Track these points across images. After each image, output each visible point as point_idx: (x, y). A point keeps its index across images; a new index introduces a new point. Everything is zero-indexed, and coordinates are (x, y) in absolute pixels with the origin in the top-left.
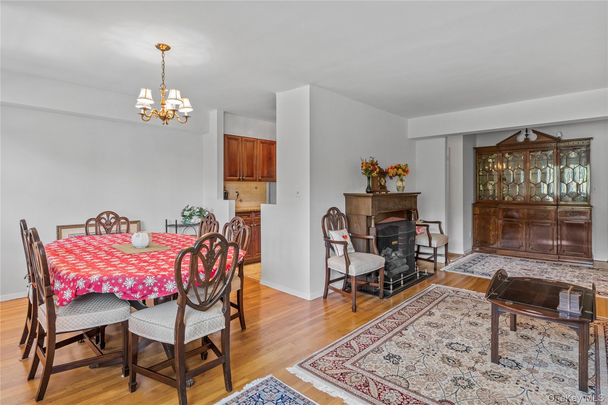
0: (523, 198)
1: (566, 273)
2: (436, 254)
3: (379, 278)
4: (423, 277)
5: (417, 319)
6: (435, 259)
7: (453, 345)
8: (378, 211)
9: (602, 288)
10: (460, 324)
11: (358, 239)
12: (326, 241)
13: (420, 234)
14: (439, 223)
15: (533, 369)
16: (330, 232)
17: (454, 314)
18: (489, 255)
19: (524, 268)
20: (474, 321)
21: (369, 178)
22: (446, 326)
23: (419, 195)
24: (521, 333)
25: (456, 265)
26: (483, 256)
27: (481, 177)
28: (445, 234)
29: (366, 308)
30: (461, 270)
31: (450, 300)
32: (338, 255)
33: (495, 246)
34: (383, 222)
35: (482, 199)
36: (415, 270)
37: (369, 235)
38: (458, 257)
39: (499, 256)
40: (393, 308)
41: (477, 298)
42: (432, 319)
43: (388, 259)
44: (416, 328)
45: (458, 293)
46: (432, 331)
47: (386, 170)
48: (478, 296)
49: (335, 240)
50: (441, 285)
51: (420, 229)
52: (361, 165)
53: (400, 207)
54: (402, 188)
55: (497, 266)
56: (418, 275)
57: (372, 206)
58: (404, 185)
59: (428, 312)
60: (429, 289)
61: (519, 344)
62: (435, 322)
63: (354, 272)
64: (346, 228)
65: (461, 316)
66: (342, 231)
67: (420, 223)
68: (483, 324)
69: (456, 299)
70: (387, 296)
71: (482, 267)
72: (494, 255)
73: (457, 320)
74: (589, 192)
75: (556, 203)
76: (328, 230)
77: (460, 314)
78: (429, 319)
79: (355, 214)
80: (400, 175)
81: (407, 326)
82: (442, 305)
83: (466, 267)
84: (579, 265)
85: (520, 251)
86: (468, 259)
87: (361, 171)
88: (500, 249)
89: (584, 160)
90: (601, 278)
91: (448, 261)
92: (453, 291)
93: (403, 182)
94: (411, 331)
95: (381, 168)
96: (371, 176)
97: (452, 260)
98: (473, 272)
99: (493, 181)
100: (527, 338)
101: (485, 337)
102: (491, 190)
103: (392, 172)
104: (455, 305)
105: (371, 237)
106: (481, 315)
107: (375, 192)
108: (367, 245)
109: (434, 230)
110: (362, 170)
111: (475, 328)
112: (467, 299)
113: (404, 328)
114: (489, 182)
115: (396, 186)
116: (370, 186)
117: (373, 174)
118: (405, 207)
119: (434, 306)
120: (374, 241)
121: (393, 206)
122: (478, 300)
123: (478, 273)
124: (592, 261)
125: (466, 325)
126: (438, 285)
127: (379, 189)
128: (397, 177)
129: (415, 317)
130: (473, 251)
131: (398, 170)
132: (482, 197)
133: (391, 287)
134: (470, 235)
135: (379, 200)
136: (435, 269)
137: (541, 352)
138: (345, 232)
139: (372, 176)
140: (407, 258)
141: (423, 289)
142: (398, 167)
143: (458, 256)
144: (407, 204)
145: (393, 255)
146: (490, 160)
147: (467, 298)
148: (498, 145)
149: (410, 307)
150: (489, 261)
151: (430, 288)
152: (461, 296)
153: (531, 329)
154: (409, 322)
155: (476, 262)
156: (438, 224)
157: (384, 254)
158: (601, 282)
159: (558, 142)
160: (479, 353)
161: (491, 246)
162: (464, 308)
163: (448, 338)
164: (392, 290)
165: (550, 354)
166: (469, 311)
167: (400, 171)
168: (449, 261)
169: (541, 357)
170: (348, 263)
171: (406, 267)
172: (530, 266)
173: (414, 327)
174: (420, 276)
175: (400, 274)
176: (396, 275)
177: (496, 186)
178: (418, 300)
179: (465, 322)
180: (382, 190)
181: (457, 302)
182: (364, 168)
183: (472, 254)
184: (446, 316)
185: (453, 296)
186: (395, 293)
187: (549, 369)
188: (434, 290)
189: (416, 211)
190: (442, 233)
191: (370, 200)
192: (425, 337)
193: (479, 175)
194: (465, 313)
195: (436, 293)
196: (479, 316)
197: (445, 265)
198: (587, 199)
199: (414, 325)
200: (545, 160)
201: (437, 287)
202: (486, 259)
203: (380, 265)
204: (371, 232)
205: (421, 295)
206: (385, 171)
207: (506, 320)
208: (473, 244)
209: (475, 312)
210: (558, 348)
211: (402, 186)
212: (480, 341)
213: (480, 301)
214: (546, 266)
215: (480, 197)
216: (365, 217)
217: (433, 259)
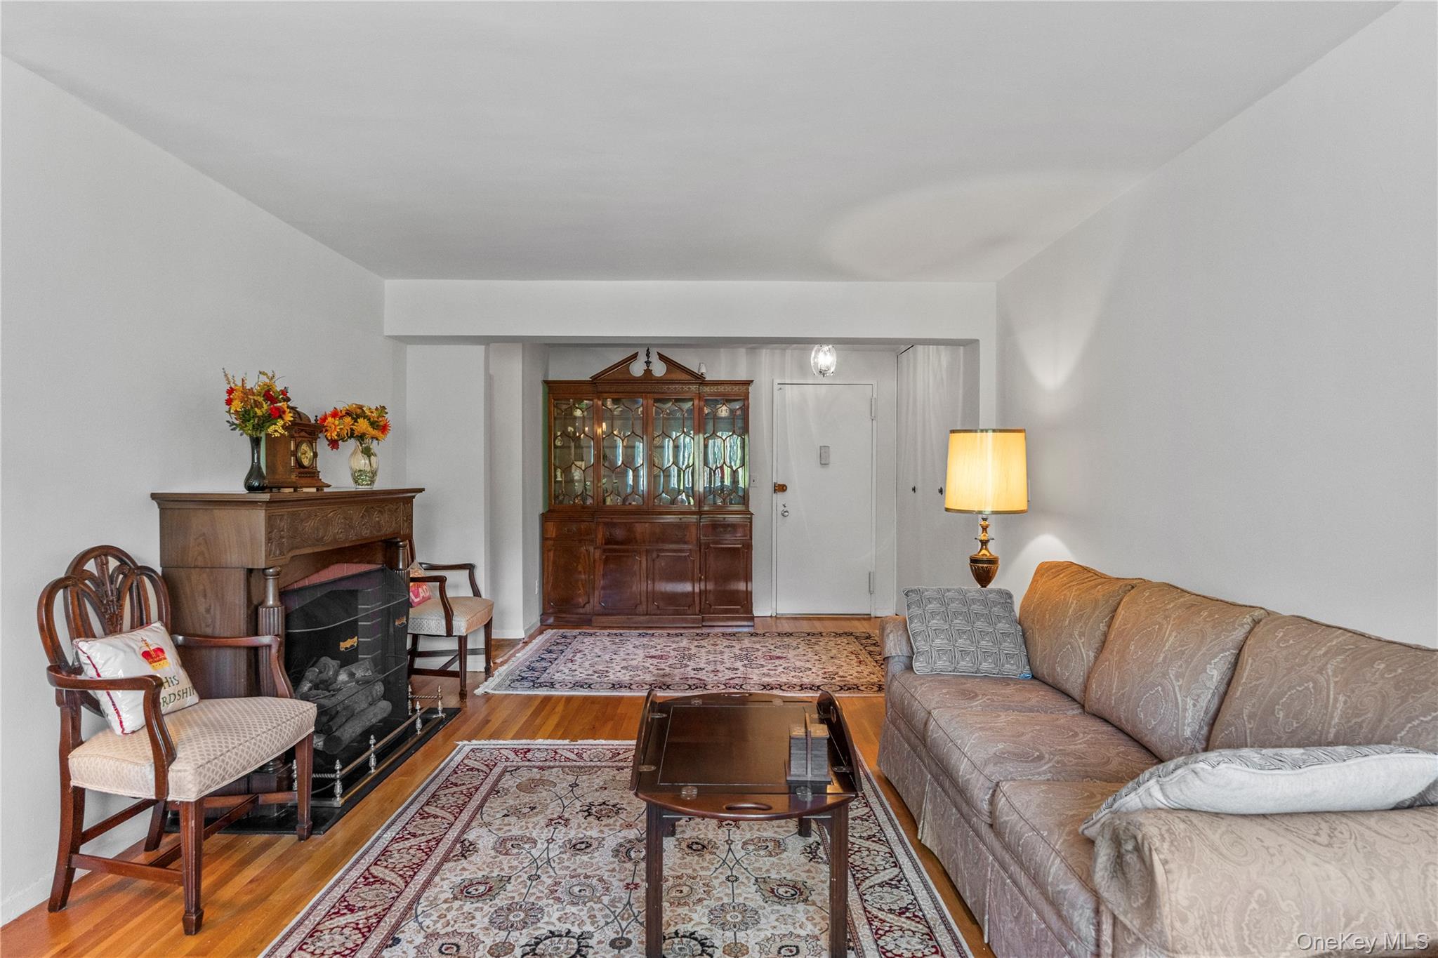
0: (641, 499)
1: (722, 653)
2: (466, 650)
3: (295, 767)
4: (433, 725)
5: (428, 883)
6: (461, 668)
7: (541, 946)
8: (291, 549)
9: (782, 675)
10: (549, 859)
11: (214, 652)
12: (58, 683)
13: (419, 603)
14: (470, 567)
15: (736, 943)
16: (81, 644)
17: (527, 828)
18: (576, 632)
19: (651, 654)
20: (581, 836)
21: (256, 442)
22: (512, 880)
23: (418, 496)
24: (686, 836)
25: (511, 673)
26: (565, 637)
27: (558, 450)
28: (483, 595)
29: (246, 898)
30: (526, 684)
31: (511, 783)
32: (118, 730)
33: (588, 608)
34: (306, 582)
35: (561, 502)
36: (410, 707)
37: (256, 634)
38: (514, 647)
39: (599, 632)
40: (347, 866)
41: (575, 757)
42: (473, 868)
43: (328, 694)
44: (427, 922)
45: (529, 756)
46: (478, 915)
47: (316, 420)
48: (576, 751)
49: (107, 674)
50: (483, 742)
51: (420, 590)
52: (226, 396)
53: (366, 533)
54: (370, 475)
55: (599, 659)
56: (419, 725)
57: (269, 532)
58: (374, 466)
59: (458, 845)
60: (451, 760)
61: (690, 871)
62: (480, 874)
63: (190, 786)
64: (160, 618)
65: (546, 830)
66: (141, 633)
67: (421, 573)
68: (603, 839)
69: (525, 775)
70: (325, 820)
71: (570, 665)
72: (587, 631)
73: (539, 845)
74: (747, 486)
75: (697, 509)
76: (72, 639)
77: (543, 822)
78: (464, 869)
79: (200, 563)
80: (361, 438)
81: (396, 927)
82: (495, 807)
83: (536, 674)
84: (735, 630)
85: (636, 615)
86: (537, 651)
87: (222, 415)
88: (599, 615)
89: (739, 423)
90: (774, 654)
91: (492, 664)
92: (516, 752)
93: (372, 457)
94: (411, 942)
95: (299, 413)
96: (263, 435)
97: (501, 660)
98: (552, 685)
99: (582, 460)
101: (616, 883)
102: (579, 481)
103: (336, 427)
104: (526, 798)
105: (265, 639)
106: (594, 810)
107: (279, 488)
108: (249, 665)
109: (456, 586)
110: (229, 412)
111: (585, 858)
112: (553, 767)
113: (386, 938)
114: (576, 463)
115: (351, 469)
116: (260, 468)
117: (271, 430)
118: (379, 531)
119: (472, 818)
120: (274, 650)
121: (338, 530)
122: (578, 764)
123: (564, 684)
124: (752, 618)
125: (563, 856)
126: (474, 742)
127: (293, 477)
128: (352, 443)
129: (422, 876)
130: (544, 627)
131: (356, 421)
132: (561, 498)
133: (338, 789)
134: (537, 589)
135: (294, 514)
136: (463, 695)
137: (737, 879)
138: (156, 635)
139: (268, 436)
140: (386, 682)
141: (437, 763)
142: (356, 414)
143: (511, 643)
144: (384, 524)
145: (343, 677)
146: (578, 413)
147: (552, 764)
148: (596, 380)
149: (401, 845)
150: (581, 647)
151: (455, 756)
152: (537, 764)
154: (401, 904)
155: (554, 656)
156: (467, 572)
157: (311, 682)
158: (777, 662)
159: (701, 383)
161: (581, 611)
162: (549, 802)
163: (525, 924)
164: (342, 796)
165: (753, 880)
166: (564, 808)
167: (363, 425)
168: (494, 663)
169: (741, 895)
170: (164, 755)
171: (385, 707)
172: (659, 647)
173: (420, 919)
174: (424, 722)
175: (365, 735)
176: (352, 742)
177: (590, 471)
178: (426, 809)
179: (560, 847)
180: (303, 481)
181: (528, 787)
182: (237, 405)
183: (543, 635)
184: (509, 844)
185: (518, 768)
186: (350, 804)
187: (765, 928)
188: (466, 761)
189: (407, 542)
190: (477, 593)
191: (260, 516)
192: (458, 947)
193: (556, 447)
194: (555, 816)
195: (472, 769)
196: (589, 815)
197: (483, 675)
198: (745, 499)
199: (420, 910)
200: (679, 419)
201: (472, 750)
202: (575, 645)
203: (300, 730)
204: (263, 622)
205: (433, 787)
206: (313, 422)
208: (544, 609)
209: (578, 804)
210: (762, 853)
211: (368, 469)
212: (606, 900)
213: (582, 767)
214: (684, 643)
215: (556, 497)
216: (240, 576)
217: (455, 667)
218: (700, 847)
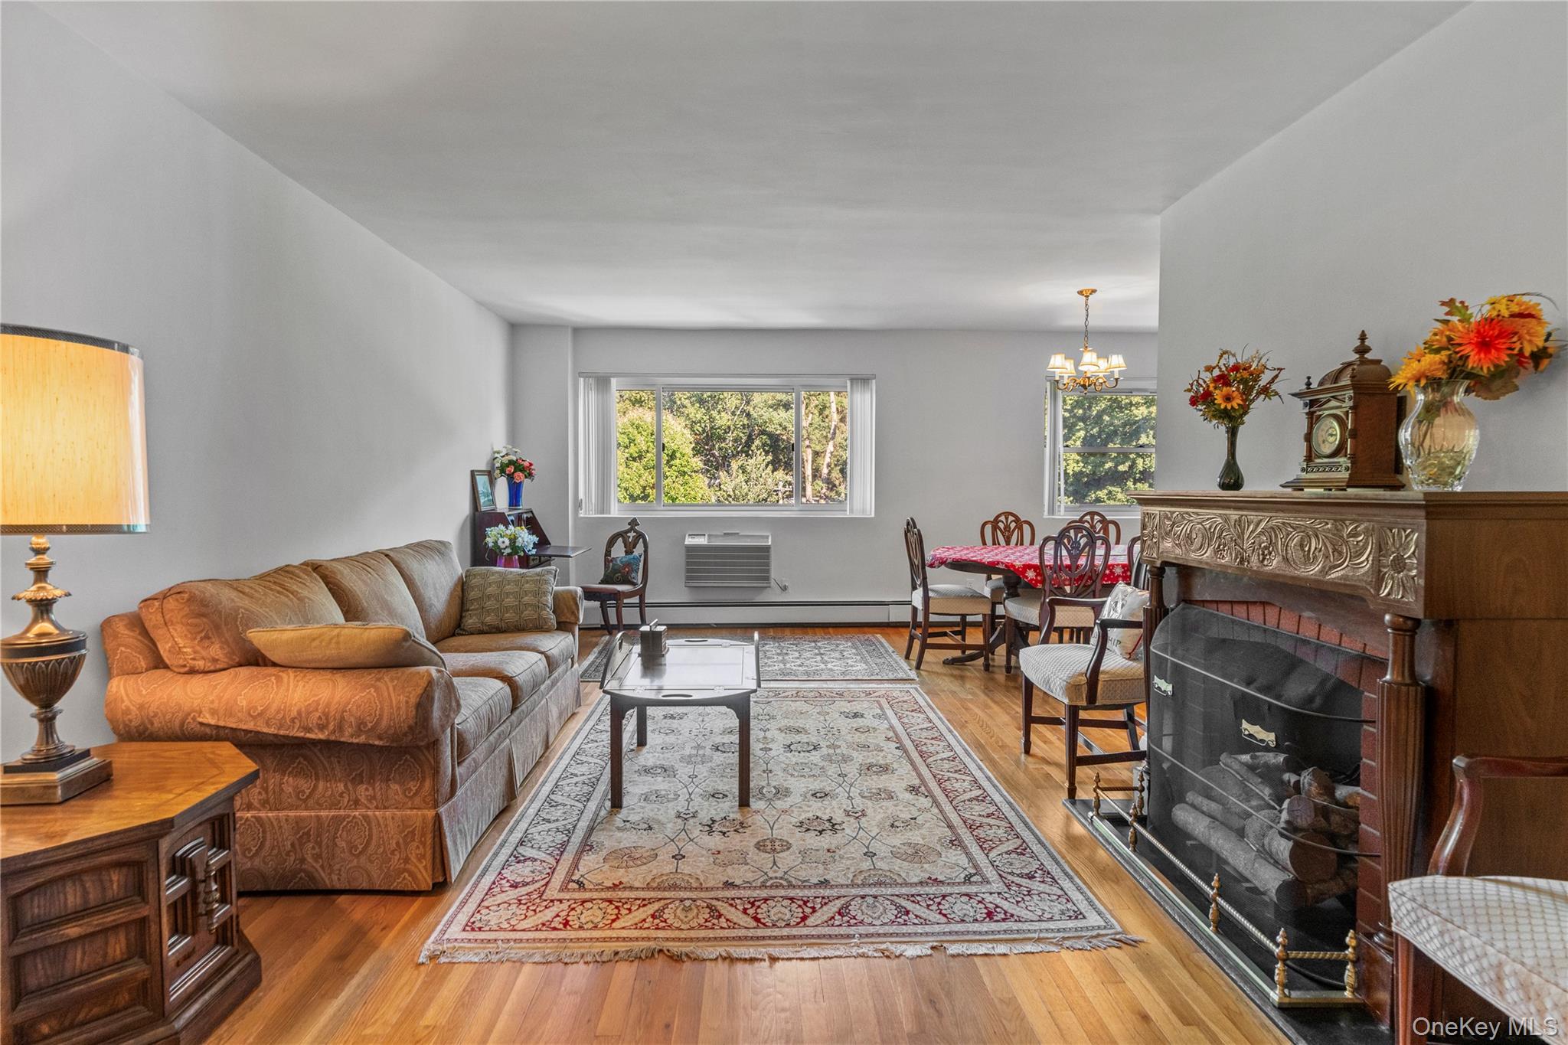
20: (826, 802)
21: (1229, 432)
61: (725, 780)
100: (716, 796)
116: (1233, 462)
135: (1165, 514)
137: (689, 777)
153: (714, 821)
160: (771, 749)
169: (689, 770)
187: (677, 756)
207: (772, 829)
210: (663, 793)
218: (721, 796)
